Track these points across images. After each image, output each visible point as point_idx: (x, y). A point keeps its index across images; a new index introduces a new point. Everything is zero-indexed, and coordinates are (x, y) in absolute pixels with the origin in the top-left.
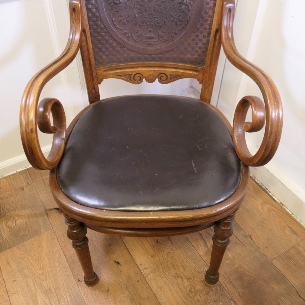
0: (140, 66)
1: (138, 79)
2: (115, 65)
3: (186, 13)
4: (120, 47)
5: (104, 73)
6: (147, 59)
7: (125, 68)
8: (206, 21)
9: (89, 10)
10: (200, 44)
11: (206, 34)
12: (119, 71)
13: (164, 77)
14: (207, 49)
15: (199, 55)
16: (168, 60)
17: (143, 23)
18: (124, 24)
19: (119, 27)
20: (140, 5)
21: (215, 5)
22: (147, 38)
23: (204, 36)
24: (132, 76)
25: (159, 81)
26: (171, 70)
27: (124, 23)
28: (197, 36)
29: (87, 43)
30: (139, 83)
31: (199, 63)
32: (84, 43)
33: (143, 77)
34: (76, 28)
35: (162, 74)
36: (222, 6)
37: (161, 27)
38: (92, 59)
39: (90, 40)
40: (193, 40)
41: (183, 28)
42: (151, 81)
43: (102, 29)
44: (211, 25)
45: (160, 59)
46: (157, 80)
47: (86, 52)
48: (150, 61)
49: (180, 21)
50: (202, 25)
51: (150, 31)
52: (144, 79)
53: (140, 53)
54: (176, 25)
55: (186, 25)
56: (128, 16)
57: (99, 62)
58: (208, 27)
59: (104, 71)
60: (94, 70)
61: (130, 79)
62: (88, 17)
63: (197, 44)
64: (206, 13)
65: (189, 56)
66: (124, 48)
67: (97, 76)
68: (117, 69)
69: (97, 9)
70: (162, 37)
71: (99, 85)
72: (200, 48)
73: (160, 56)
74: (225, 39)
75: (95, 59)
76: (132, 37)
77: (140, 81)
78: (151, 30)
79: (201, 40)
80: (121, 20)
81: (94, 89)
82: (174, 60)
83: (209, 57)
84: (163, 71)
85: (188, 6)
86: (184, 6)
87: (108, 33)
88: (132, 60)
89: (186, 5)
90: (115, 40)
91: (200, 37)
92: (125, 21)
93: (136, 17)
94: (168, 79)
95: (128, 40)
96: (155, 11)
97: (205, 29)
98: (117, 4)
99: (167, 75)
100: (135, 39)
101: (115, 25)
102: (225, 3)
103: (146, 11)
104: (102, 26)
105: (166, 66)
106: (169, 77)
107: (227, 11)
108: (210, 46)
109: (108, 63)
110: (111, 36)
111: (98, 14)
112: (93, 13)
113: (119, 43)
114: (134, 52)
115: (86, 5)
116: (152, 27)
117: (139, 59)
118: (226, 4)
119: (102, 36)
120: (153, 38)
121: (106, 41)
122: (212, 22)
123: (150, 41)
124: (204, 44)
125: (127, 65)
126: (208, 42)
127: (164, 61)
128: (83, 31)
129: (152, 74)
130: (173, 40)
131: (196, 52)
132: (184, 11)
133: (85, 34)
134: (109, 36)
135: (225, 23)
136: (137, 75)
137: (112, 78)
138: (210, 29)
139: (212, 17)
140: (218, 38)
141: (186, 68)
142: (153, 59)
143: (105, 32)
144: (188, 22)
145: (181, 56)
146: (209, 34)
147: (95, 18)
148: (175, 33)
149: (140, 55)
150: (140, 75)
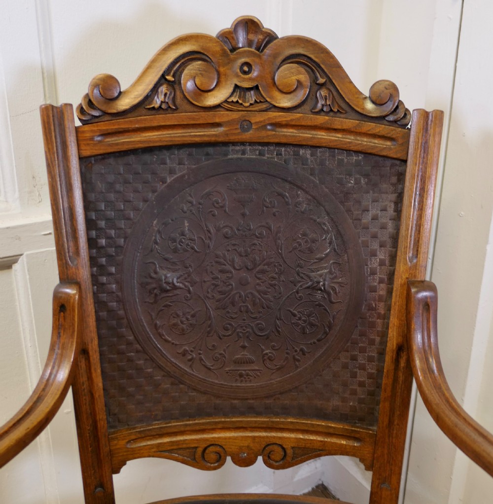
0: (220, 426)
1: (213, 457)
2: (156, 425)
3: (325, 309)
4: (172, 384)
5: (129, 446)
6: (234, 411)
7: (182, 433)
8: (372, 325)
9: (99, 304)
10: (362, 377)
11: (375, 354)
12: (166, 440)
13: (278, 454)
14: (379, 386)
15: (361, 401)
16: (286, 411)
17: (226, 329)
18: (183, 333)
19: (170, 339)
20: (221, 292)
21: (390, 292)
22: (237, 362)
23: (370, 359)
24: (200, 450)
25: (265, 462)
26: (293, 435)
27: (183, 330)
28: (354, 358)
29: (90, 378)
30: (215, 468)
31: (361, 420)
32: (83, 379)
33: (226, 454)
34: (63, 347)
35: (271, 447)
36: (408, 297)
37: (267, 337)
38: (101, 416)
39: (99, 371)
40: (345, 366)
41: (319, 340)
42: (245, 462)
43: (129, 343)
44: (384, 335)
45: (268, 411)
46: (260, 458)
47: (85, 399)
48: (243, 414)
49: (312, 325)
50: (363, 334)
51: (244, 347)
52: (229, 459)
53: (218, 397)
54: (304, 333)
55: (326, 334)
56: (193, 316)
57: (116, 420)
58: (378, 339)
59: (129, 442)
60: (103, 441)
61: (194, 459)
62: (98, 319)
63: (354, 376)
64: (371, 308)
65: (335, 402)
66: (182, 386)
67: (111, 453)
68: (161, 436)
69: (120, 301)
70: (270, 359)
71: (115, 476)
72: (362, 384)
73: (267, 402)
74: (423, 371)
75: (109, 412)
76: (201, 360)
77: (219, 462)
78: (246, 344)
79: (362, 368)
80: (174, 325)
81: (102, 485)
82: (302, 412)
83: (383, 408)
84: (274, 437)
85: (329, 294)
86: (319, 295)
87: (145, 352)
88: (201, 412)
89: (325, 291)
90: (160, 367)
91: (361, 360)
92: (184, 326)
93: (210, 318)
94: (289, 459)
95: (191, 366)
96: (254, 304)
97: (372, 342)
98: (167, 291)
99: (283, 449)
100: (208, 364)
101: (160, 335)
102: (413, 290)
103: (233, 304)
104: (131, 338)
105: (282, 426)
106: (290, 452)
107: (421, 307)
108: (386, 381)
109: (140, 420)
110: (152, 360)
111: (121, 312)
112: (110, 311)
113: (168, 375)
114: (205, 393)
115: (95, 294)
116: (248, 337)
117: (217, 411)
118: (417, 292)
119: (130, 360)
120: (251, 362)
121: (139, 369)
122: (387, 328)
123: (243, 368)
124: (370, 376)
125: (186, 425)
126: (380, 371)
127: (277, 414)
128: (83, 352)
129: (248, 447)
130: (297, 367)
131: (354, 392)
132: (320, 305)
133: (88, 359)
134: (146, 360)
135: (418, 338)
136: (211, 449)
137: (149, 456)
138: (384, 343)
139: (386, 317)
140: (402, 364)
141: (331, 431)
142: (252, 410)
143: (137, 351)
144: (330, 327)
145: (318, 403)
146: (382, 353)
147: (114, 322)
148: (302, 350)
149: (218, 402)
150: (218, 449)
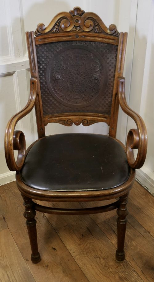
0: (71, 115)
1: (69, 123)
2: (55, 114)
3: (98, 85)
4: (59, 104)
5: (49, 119)
6: (75, 111)
7: (62, 116)
8: (110, 89)
9: (41, 83)
10: (107, 102)
11: (110, 96)
12: (58, 118)
13: (86, 122)
14: (111, 104)
15: (107, 108)
16: (88, 111)
17: (73, 90)
18: (61, 91)
19: (58, 93)
20: (71, 80)
21: (114, 80)
22: (75, 99)
23: (109, 98)
24: (66, 121)
25: (83, 124)
26: (90, 117)
27: (61, 90)
28: (105, 97)
29: (39, 102)
30: (70, 126)
31: (107, 113)
32: (37, 101)
33: (73, 122)
34: (33, 93)
35: (84, 120)
36: (118, 81)
37: (83, 92)
38: (42, 111)
39: (41, 100)
40: (103, 100)
41: (96, 93)
42: (78, 124)
43: (48, 94)
44: (112, 91)
45: (83, 111)
46: (81, 123)
47: (38, 107)
48: (77, 112)
49: (95, 89)
50: (107, 91)
51: (77, 95)
52: (73, 123)
53: (70, 108)
54: (92, 91)
55: (98, 91)
56: (64, 87)
57: (46, 113)
58: (111, 92)
59: (48, 118)
60: (42, 118)
61: (65, 123)
62: (41, 87)
63: (105, 102)
64: (110, 84)
65: (100, 109)
66: (61, 105)
67: (44, 121)
68: (56, 117)
69: (46, 82)
70: (84, 98)
71: (45, 127)
72: (107, 104)
73: (83, 109)
74: (121, 99)
75: (43, 111)
76: (66, 98)
77: (71, 124)
78: (78, 94)
79: (107, 100)
80: (60, 89)
81: (42, 129)
82: (92, 112)
83: (112, 109)
84: (85, 118)
85: (99, 81)
86: (96, 81)
87: (52, 95)
88: (66, 112)
89: (98, 80)
90: (56, 100)
91: (107, 98)
92: (62, 89)
93: (68, 87)
94: (89, 123)
95: (63, 100)
96: (80, 84)
97: (110, 93)
98: (57, 80)
99: (87, 121)
100: (68, 99)
101: (56, 92)
102: (119, 79)
103: (74, 83)
104: (48, 92)
105: (87, 115)
106: (89, 121)
107: (121, 83)
108: (113, 103)
109: (51, 113)
110: (54, 98)
111: (46, 85)
112: (43, 85)
113: (58, 102)
114: (67, 107)
115: (40, 80)
116: (78, 92)
117: (70, 111)
118: (120, 80)
119: (48, 98)
120: (79, 99)
121: (51, 100)
122: (113, 89)
123: (77, 100)
124: (109, 102)
125: (63, 115)
126: (111, 100)
127: (86, 112)
128: (37, 95)
129: (78, 120)
130: (91, 100)
131: (105, 106)
132: (96, 84)
133: (38, 97)
134: (52, 98)
135: (120, 90)
136: (69, 121)
137: (54, 122)
138: (112, 93)
139: (113, 86)
140: (117, 98)
141: (99, 116)
142: (79, 111)
143: (50, 96)
144: (99, 89)
145: (96, 109)
146: (112, 96)
147: (44, 88)
148: (92, 96)
149: (71, 109)
150: (71, 121)
